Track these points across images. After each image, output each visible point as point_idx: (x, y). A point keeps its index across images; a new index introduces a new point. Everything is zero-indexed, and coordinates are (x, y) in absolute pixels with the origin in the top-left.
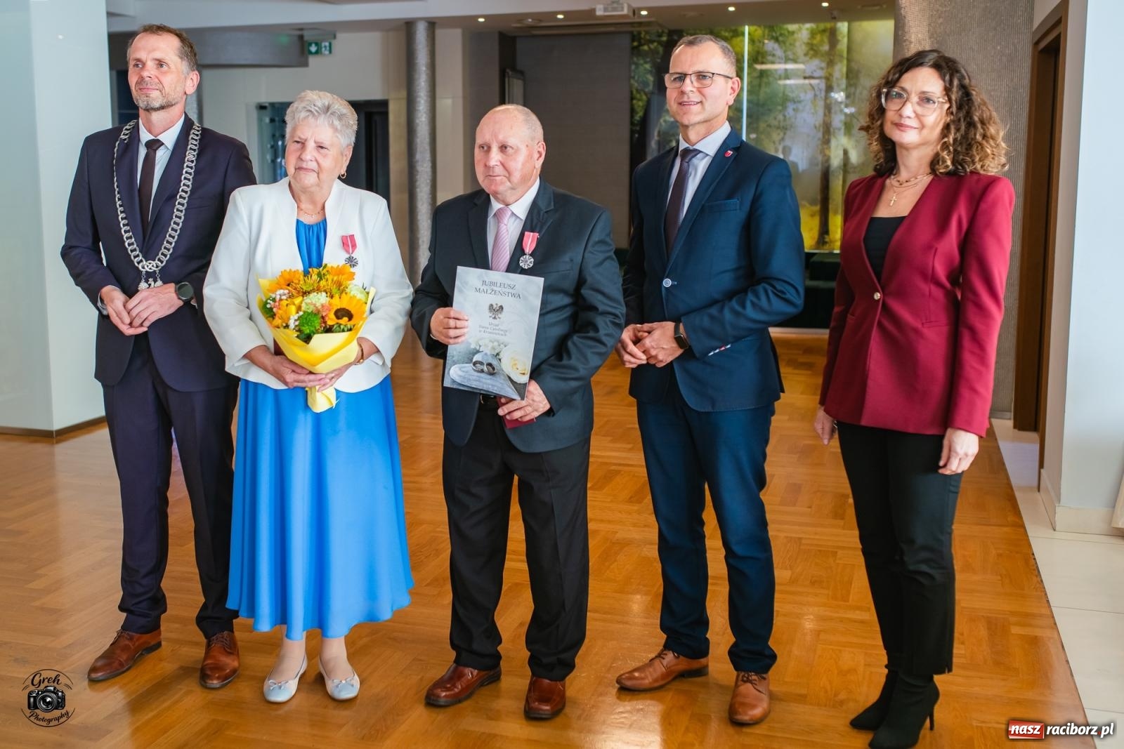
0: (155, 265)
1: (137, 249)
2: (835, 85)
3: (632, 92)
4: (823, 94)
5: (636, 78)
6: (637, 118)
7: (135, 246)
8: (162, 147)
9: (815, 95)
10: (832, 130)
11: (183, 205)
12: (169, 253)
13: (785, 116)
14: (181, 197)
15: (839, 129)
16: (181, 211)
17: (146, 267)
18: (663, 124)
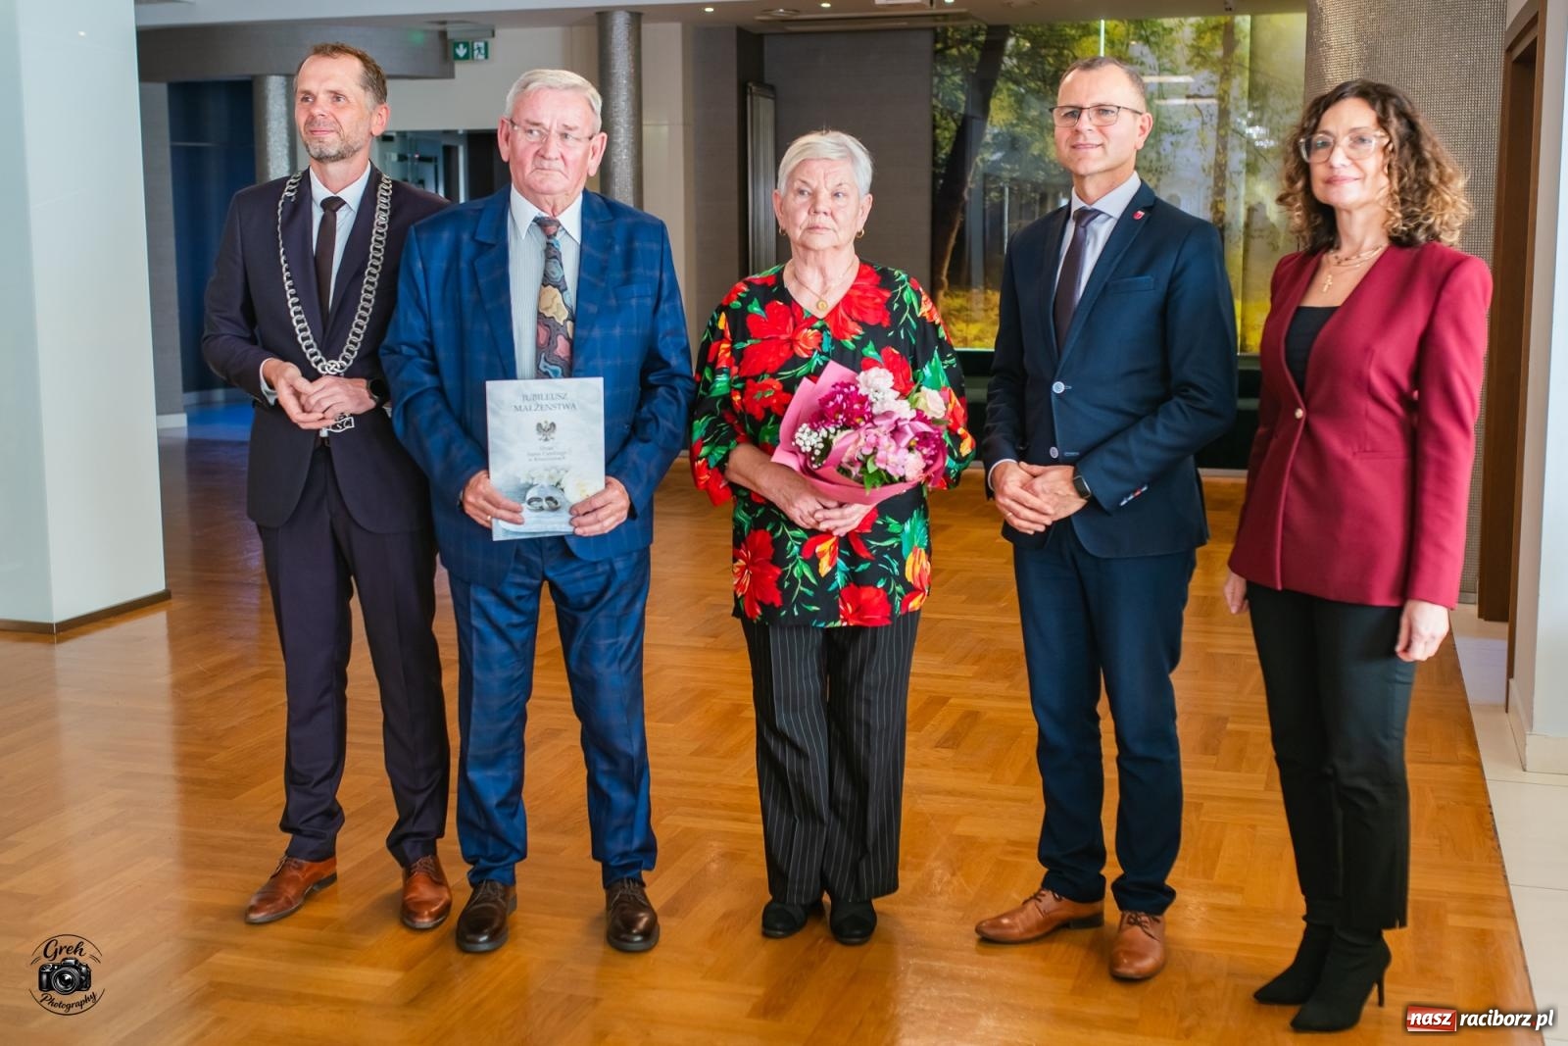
0: (339, 366)
1: (315, 345)
2: (1231, 108)
3: (934, 118)
4: (1215, 120)
5: (941, 95)
6: (942, 155)
7: (311, 341)
8: (344, 208)
9: (1204, 123)
10: (1227, 174)
11: (372, 284)
12: (355, 349)
13: (1158, 153)
14: (370, 273)
15: (1239, 173)
16: (371, 293)
17: (326, 369)
18: (980, 164)
